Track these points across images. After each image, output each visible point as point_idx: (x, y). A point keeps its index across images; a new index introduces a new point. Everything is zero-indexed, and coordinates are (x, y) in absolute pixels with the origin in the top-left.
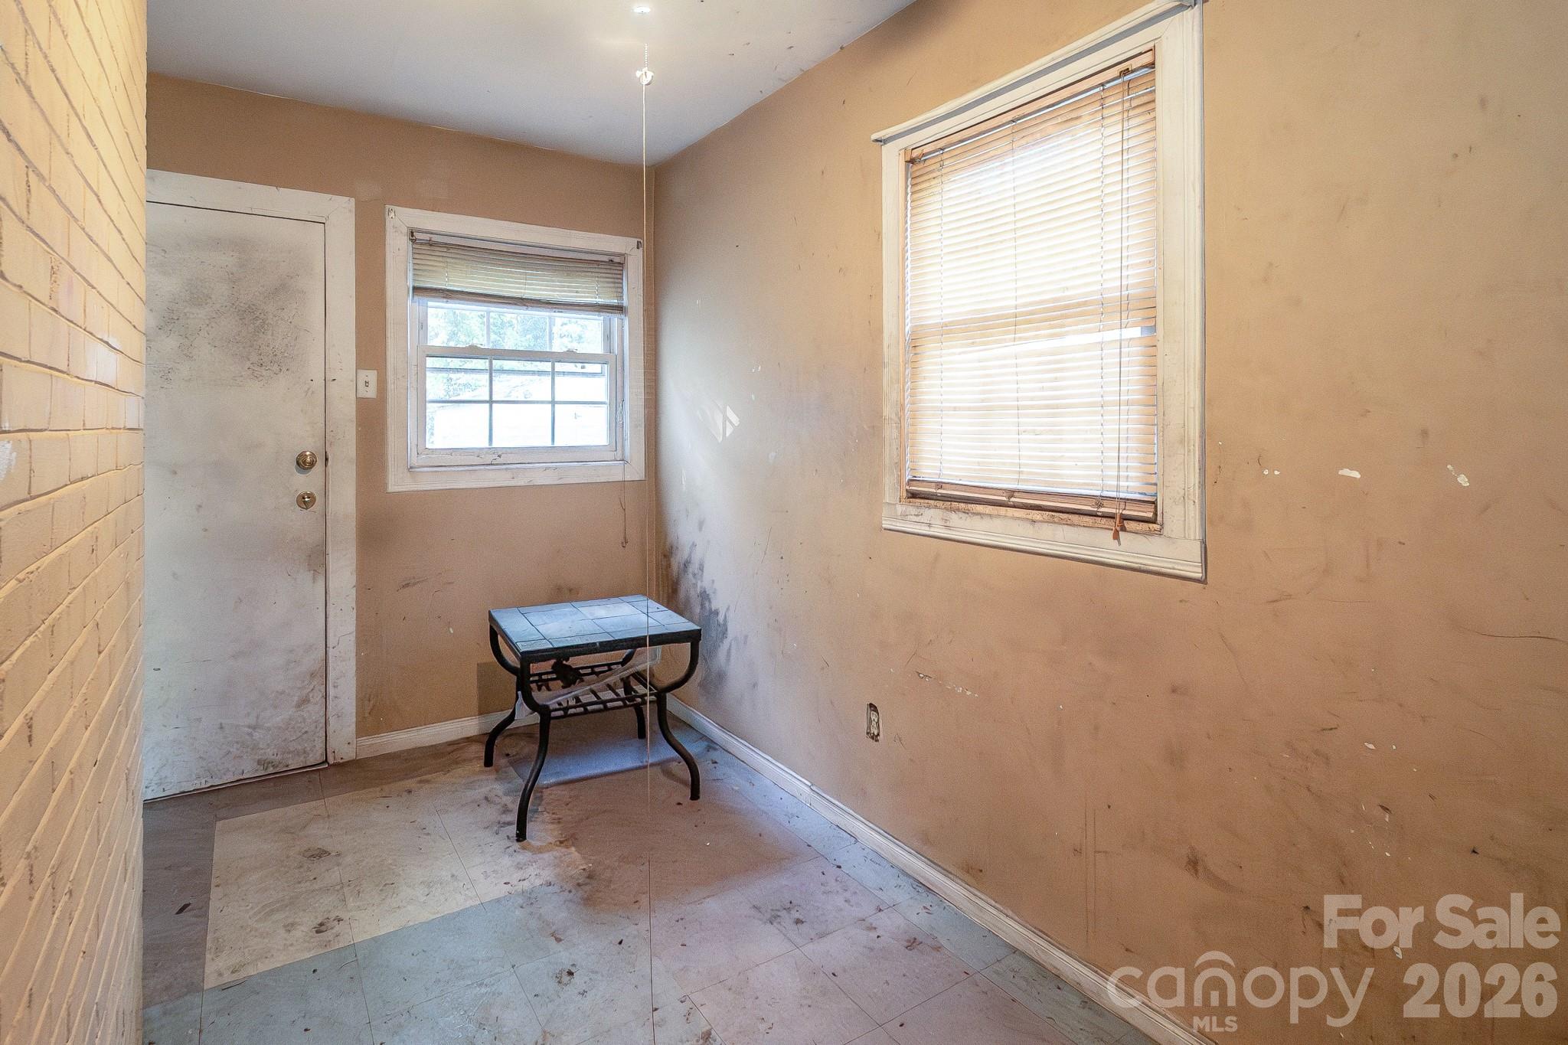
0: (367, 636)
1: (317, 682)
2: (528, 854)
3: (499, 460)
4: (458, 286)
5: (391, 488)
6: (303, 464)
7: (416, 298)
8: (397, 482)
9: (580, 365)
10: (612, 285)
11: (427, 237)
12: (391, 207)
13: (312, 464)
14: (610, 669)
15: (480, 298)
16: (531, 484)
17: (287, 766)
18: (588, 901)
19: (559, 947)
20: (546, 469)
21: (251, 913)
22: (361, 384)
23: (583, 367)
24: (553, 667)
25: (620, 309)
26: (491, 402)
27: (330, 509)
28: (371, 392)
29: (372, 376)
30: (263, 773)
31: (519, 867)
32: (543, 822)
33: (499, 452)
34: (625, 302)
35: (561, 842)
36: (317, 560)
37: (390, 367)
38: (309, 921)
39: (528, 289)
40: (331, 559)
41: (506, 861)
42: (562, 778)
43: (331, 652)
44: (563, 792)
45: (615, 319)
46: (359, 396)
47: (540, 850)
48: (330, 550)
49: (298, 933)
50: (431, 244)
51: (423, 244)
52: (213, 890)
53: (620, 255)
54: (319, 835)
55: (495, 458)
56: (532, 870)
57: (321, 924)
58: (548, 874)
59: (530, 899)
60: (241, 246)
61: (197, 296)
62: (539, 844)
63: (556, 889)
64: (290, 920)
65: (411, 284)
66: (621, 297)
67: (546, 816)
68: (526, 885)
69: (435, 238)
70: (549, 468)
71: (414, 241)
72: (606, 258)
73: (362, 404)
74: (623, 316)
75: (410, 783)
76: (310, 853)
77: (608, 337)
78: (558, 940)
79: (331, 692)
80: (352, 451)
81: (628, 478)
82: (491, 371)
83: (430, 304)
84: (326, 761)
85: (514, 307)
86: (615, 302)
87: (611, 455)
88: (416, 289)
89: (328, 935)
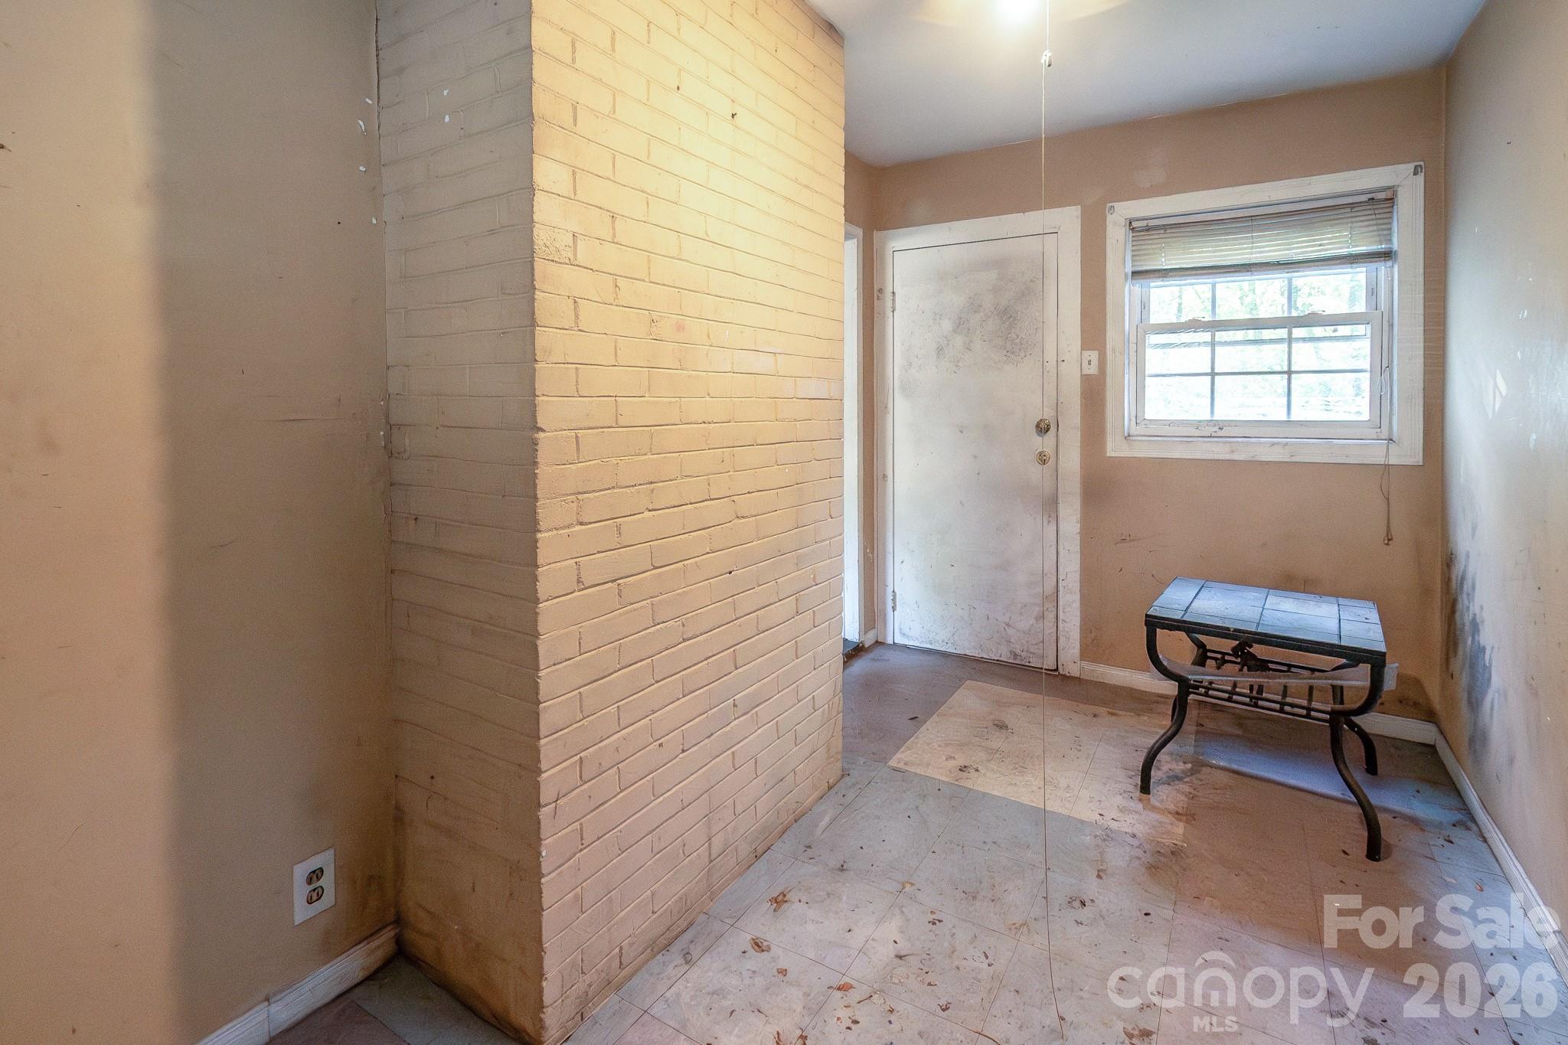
0: (1089, 575)
1: (1051, 606)
2: (1140, 806)
3: (1220, 433)
4: (1176, 264)
5: (1110, 453)
6: (1042, 429)
7: (1134, 281)
8: (1115, 448)
9: (1332, 328)
10: (1375, 228)
11: (1144, 223)
12: (1111, 204)
13: (1048, 430)
14: (1288, 671)
15: (1198, 272)
16: (1254, 459)
17: (1029, 662)
18: (1153, 869)
19: (1095, 881)
20: (1273, 444)
21: (939, 739)
22: (1085, 363)
23: (1335, 331)
24: (1233, 649)
25: (1387, 255)
26: (1213, 374)
27: (1059, 467)
28: (1093, 370)
29: (1094, 356)
30: (1013, 662)
31: (1122, 810)
32: (1178, 791)
33: (1221, 425)
34: (1395, 246)
35: (1178, 813)
36: (1050, 505)
37: (1109, 346)
38: (961, 761)
39: (1256, 253)
40: (1061, 506)
41: (1118, 800)
42: (1235, 767)
43: (1061, 584)
44: (1223, 778)
45: (1382, 268)
46: (1084, 373)
47: (1154, 809)
48: (1060, 499)
49: (952, 764)
50: (1148, 229)
51: (1142, 231)
52: (935, 716)
53: (1389, 188)
54: (1013, 716)
55: (1218, 430)
56: (1130, 819)
57: (965, 767)
58: (1140, 829)
59: (1108, 836)
60: (1000, 264)
61: (974, 306)
62: (1158, 804)
63: (1136, 843)
64: (953, 755)
65: (1129, 269)
66: (1390, 241)
67: (1186, 788)
68: (1114, 825)
69: (1152, 223)
70: (1278, 443)
71: (1133, 229)
72: (1364, 198)
73: (1086, 379)
74: (1389, 263)
75: (1103, 710)
76: (996, 722)
77: (1372, 292)
78: (1099, 877)
79: (1061, 615)
80: (1077, 421)
81: (1392, 461)
82: (1213, 344)
83: (1152, 284)
84: (1057, 670)
85: (1237, 274)
86: (1383, 247)
87: (1373, 433)
88: (1134, 273)
89: (964, 774)
